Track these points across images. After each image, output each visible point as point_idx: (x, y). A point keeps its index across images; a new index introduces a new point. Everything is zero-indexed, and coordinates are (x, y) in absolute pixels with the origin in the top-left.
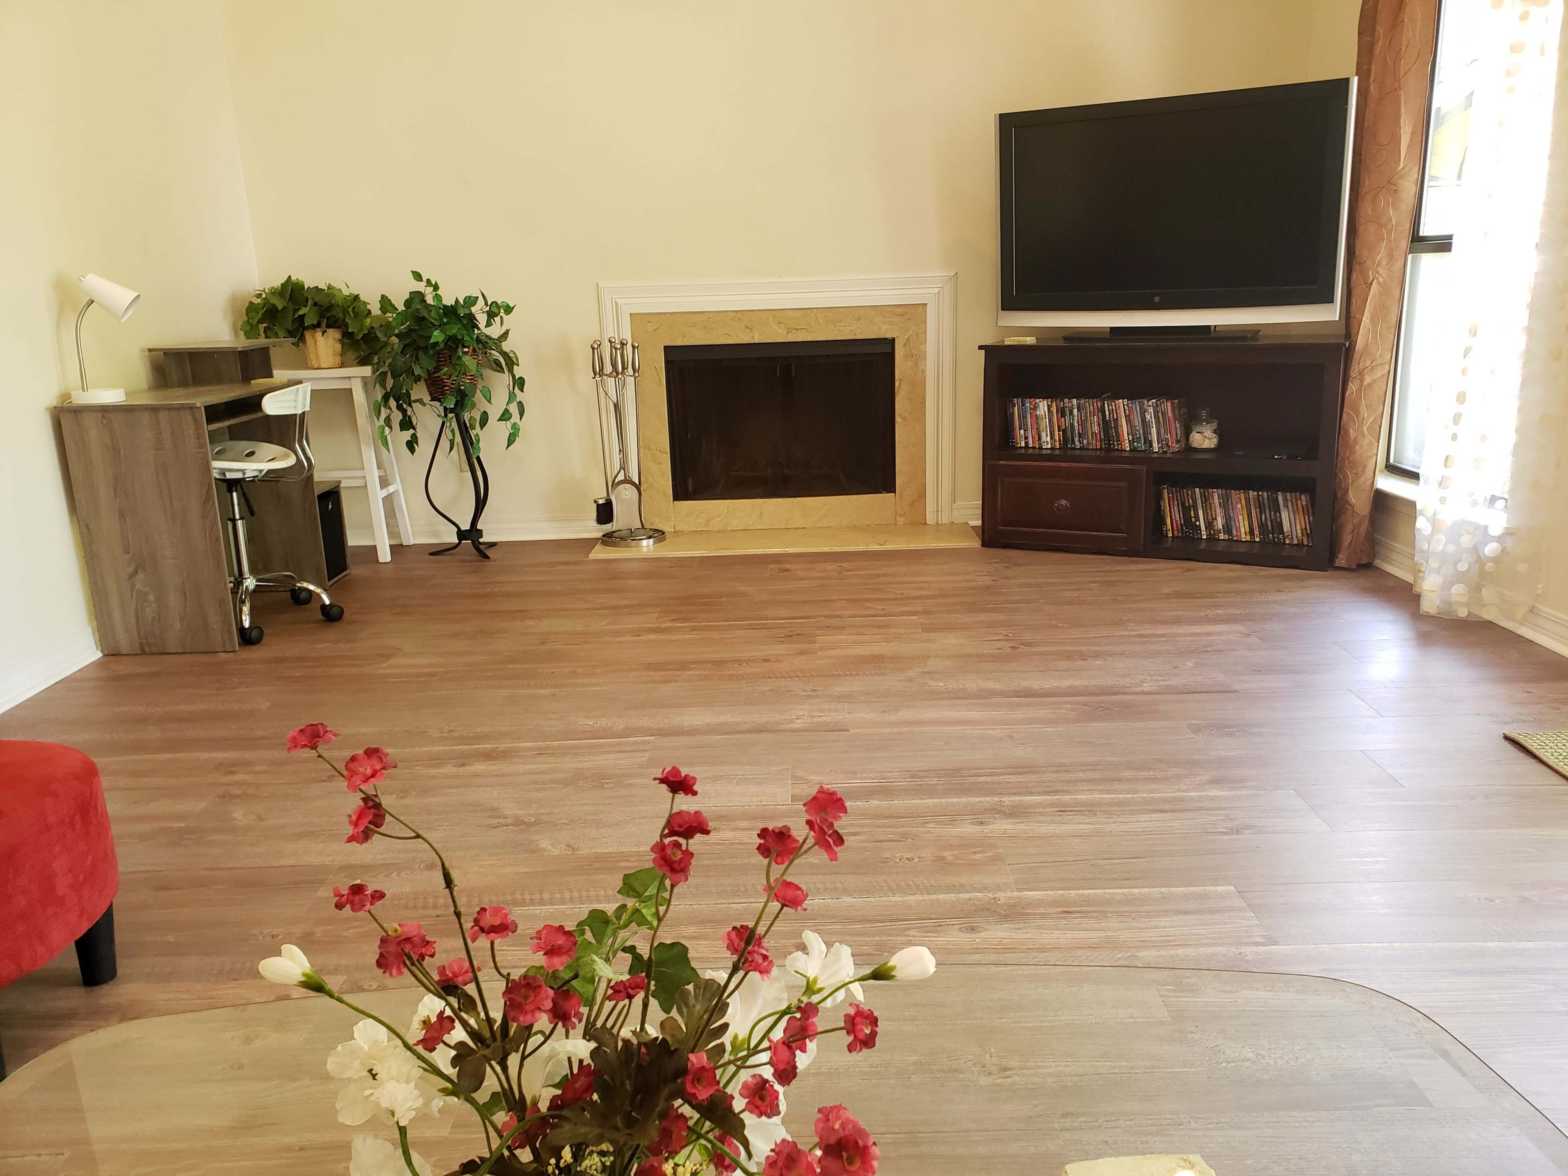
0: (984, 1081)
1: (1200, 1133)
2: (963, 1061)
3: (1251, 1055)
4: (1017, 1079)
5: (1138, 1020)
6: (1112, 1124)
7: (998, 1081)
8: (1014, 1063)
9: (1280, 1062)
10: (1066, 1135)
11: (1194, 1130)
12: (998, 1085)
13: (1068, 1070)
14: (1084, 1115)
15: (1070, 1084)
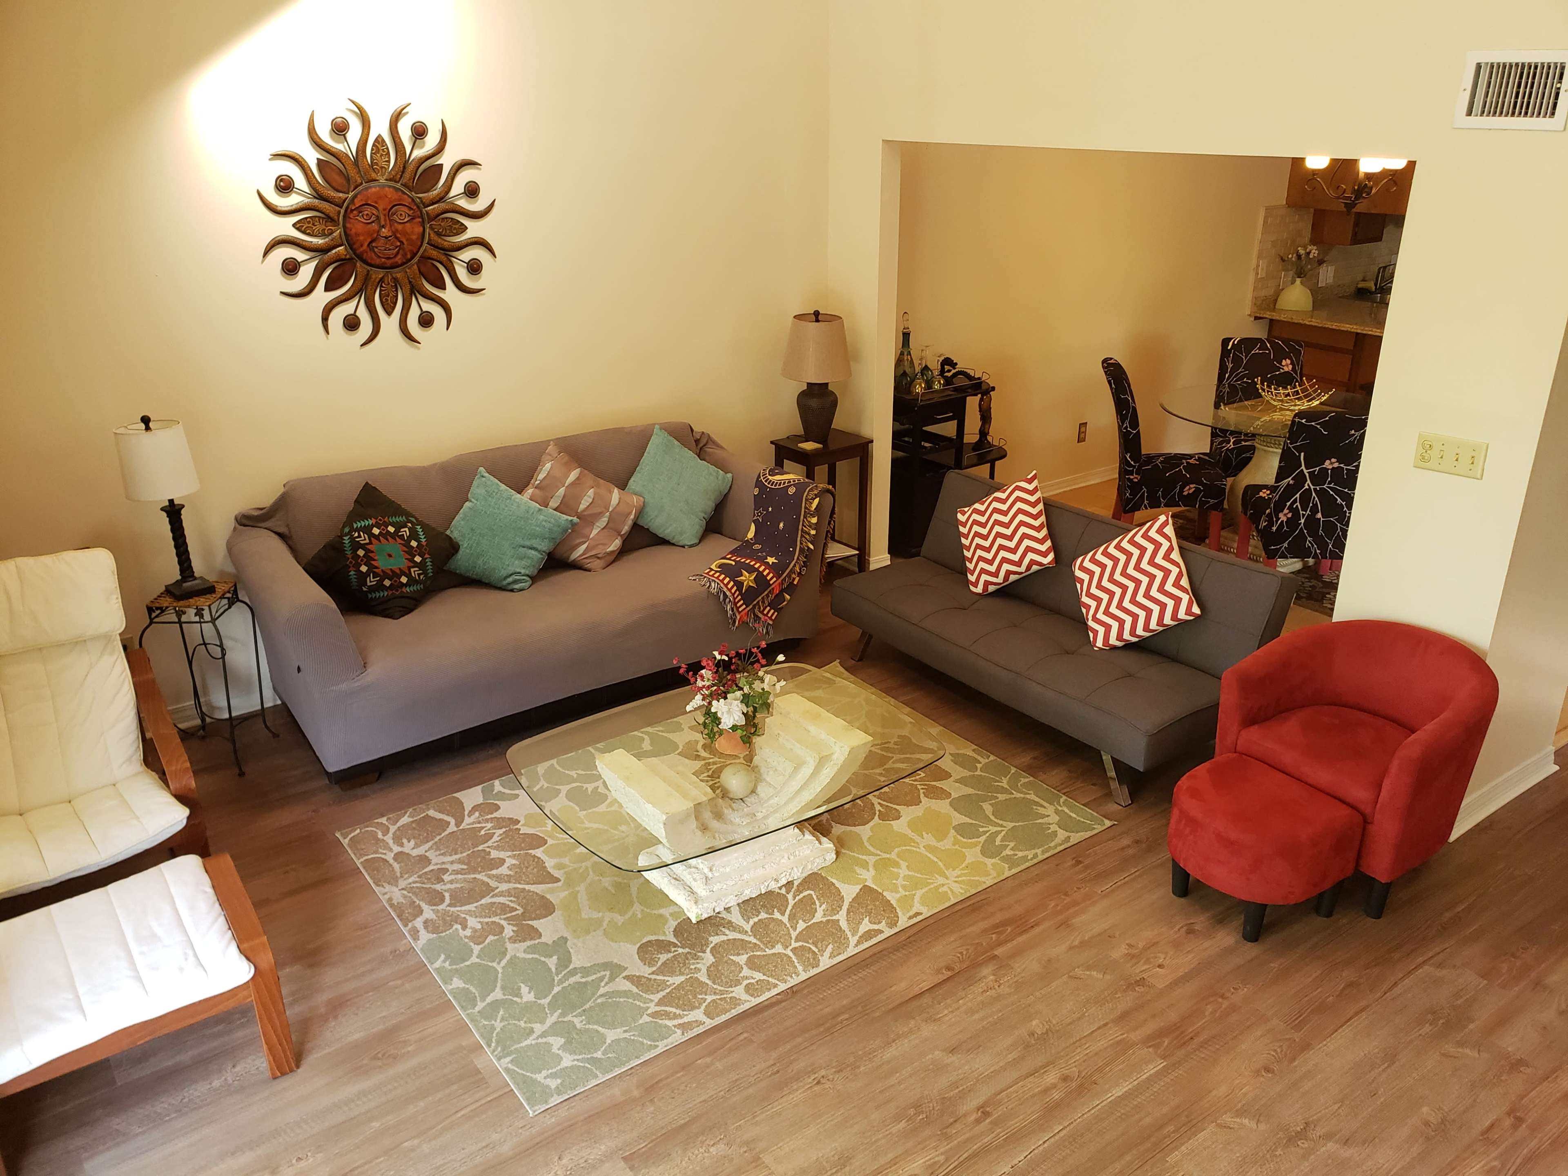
0: (823, 1072)
1: (719, 1090)
2: (840, 1078)
3: (712, 1149)
4: (810, 1080)
5: (776, 1147)
6: (756, 1077)
7: (816, 1075)
8: (816, 1088)
9: (697, 1152)
10: (771, 1062)
11: (721, 1091)
12: (815, 1073)
13: (791, 1096)
14: (770, 1076)
15: (785, 1089)
